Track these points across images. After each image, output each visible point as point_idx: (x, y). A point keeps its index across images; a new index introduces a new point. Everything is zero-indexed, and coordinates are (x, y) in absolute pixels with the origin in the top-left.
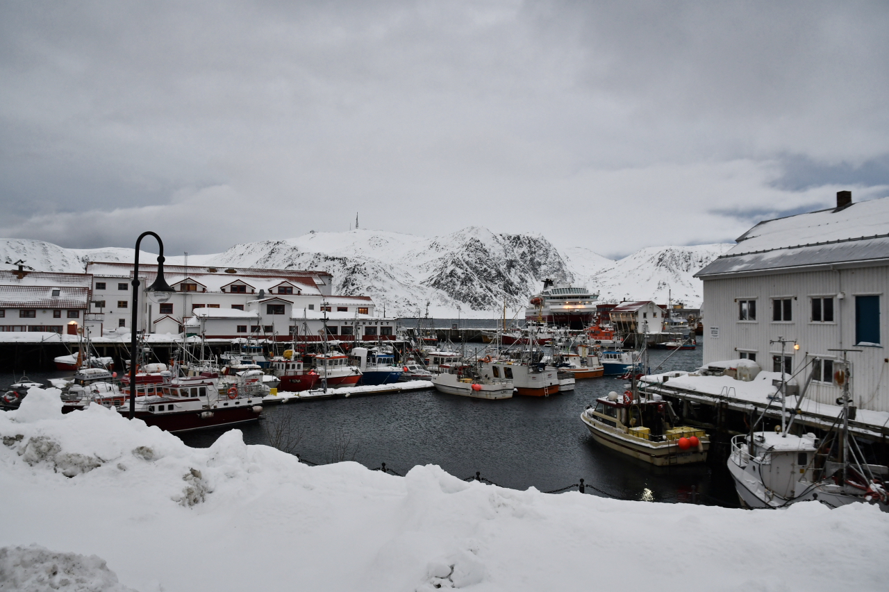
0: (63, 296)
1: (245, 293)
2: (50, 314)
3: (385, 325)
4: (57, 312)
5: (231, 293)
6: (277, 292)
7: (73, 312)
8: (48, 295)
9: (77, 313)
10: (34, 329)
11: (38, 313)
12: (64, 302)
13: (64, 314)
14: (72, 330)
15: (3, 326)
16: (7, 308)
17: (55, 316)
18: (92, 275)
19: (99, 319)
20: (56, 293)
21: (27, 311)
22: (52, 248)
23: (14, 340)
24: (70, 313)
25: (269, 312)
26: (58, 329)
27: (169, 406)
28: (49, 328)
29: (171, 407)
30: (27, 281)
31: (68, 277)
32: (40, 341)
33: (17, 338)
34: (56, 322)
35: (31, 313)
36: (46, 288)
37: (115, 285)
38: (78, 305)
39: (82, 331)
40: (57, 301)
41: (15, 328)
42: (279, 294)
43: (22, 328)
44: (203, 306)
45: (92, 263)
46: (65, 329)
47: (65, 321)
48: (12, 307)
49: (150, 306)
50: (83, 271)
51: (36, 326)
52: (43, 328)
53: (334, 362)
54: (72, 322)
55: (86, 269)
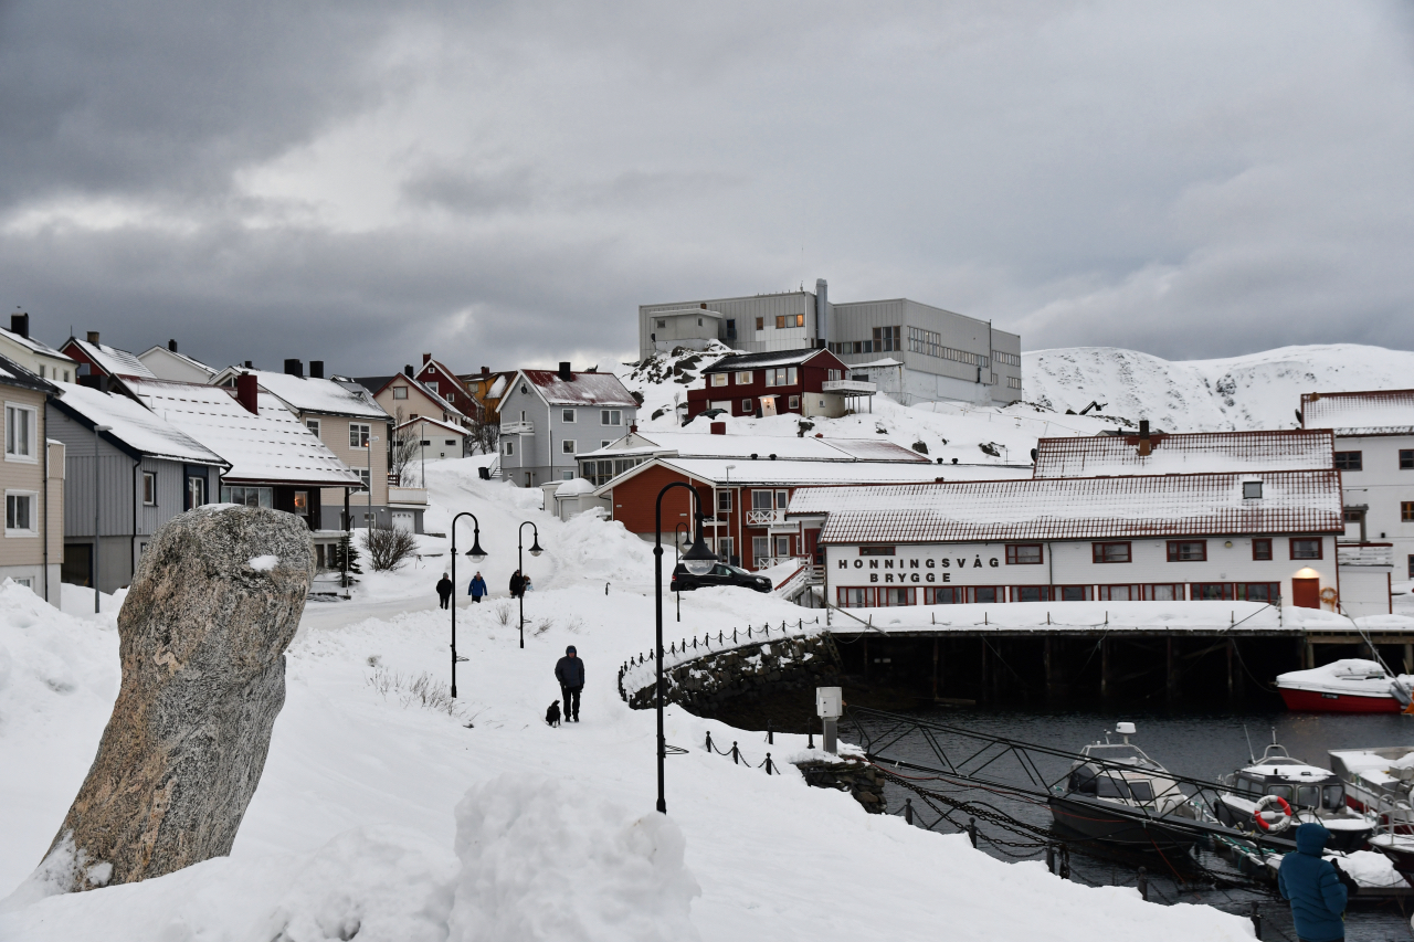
0: (1273, 498)
2: (1244, 549)
4: (1262, 548)
7: (1307, 543)
8: (1233, 499)
9: (1315, 546)
10: (1202, 591)
11: (1213, 547)
12: (1277, 515)
13: (1281, 548)
14: (1307, 594)
15: (1129, 586)
16: (1136, 538)
17: (1257, 557)
18: (1330, 431)
19: (1381, 560)
20: (1252, 490)
21: (1185, 545)
22: (1140, 362)
23: (1160, 625)
24: (1297, 547)
26: (1267, 592)
28: (1259, 590)
30: (1163, 460)
31: (1266, 441)
32: (1224, 625)
33: (1168, 617)
34: (1260, 572)
35: (1195, 549)
36: (1226, 478)
37: (1389, 454)
38: (1318, 523)
39: (1336, 602)
40: (1260, 513)
41: (1160, 591)
43: (1175, 590)
45: (1315, 397)
46: (1287, 592)
47: (1284, 569)
48: (1149, 535)
51: (1208, 585)
52: (1227, 588)
54: (1307, 572)
55: (1300, 417)
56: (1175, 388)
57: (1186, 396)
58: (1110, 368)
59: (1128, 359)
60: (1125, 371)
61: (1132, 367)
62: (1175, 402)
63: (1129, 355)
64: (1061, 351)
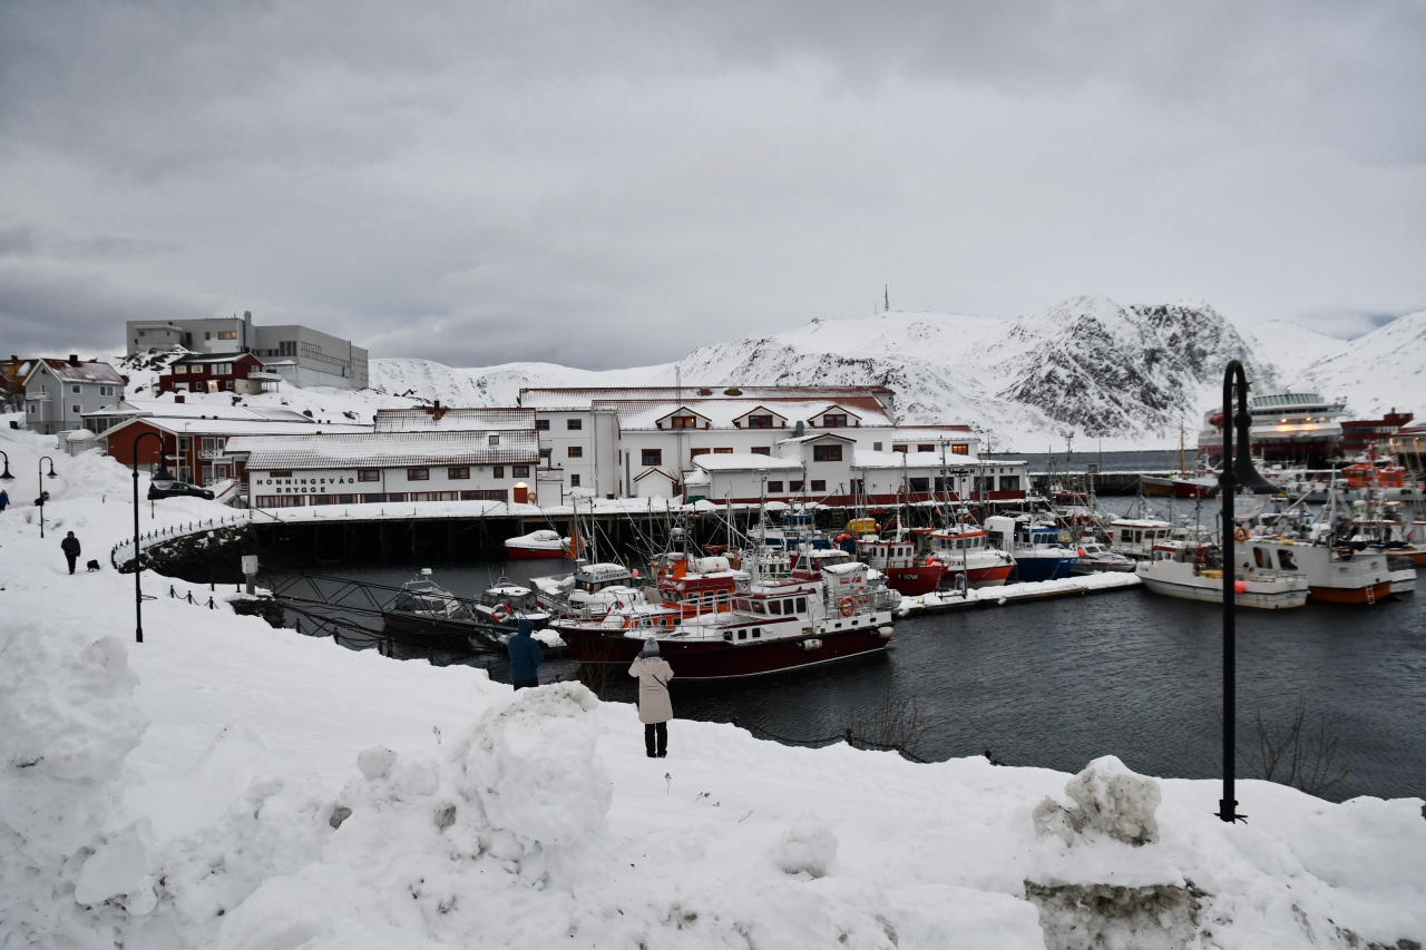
0: (504, 444)
1: (772, 428)
2: (490, 472)
3: (1007, 473)
4: (499, 472)
5: (750, 428)
6: (822, 424)
7: (521, 469)
8: (484, 444)
9: (525, 470)
10: (467, 495)
11: (473, 471)
12: (509, 453)
13: (508, 471)
14: (521, 496)
15: (428, 493)
16: (432, 466)
17: (496, 476)
18: (534, 409)
19: (558, 477)
20: (494, 440)
21: (458, 470)
22: (437, 368)
23: (444, 514)
24: (516, 471)
25: (817, 458)
26: (501, 495)
27: (754, 630)
28: (497, 494)
29: (756, 633)
30: (447, 423)
31: (501, 413)
32: (479, 514)
33: (448, 510)
34: (497, 485)
35: (463, 473)
36: (479, 434)
37: (562, 422)
38: (527, 458)
39: (535, 500)
40: (497, 453)
41: (444, 496)
42: (825, 426)
43: (453, 495)
44: (706, 451)
45: (527, 390)
46: (511, 495)
47: (510, 483)
48: (439, 464)
49: (627, 455)
50: (514, 404)
51: (472, 492)
52: (481, 494)
53: (964, 544)
54: (521, 485)
55: (519, 401)
56: (454, 383)
57: (460, 388)
58: (419, 371)
59: (429, 366)
60: (427, 372)
61: (431, 370)
62: (455, 391)
63: (430, 364)
64: (392, 360)
